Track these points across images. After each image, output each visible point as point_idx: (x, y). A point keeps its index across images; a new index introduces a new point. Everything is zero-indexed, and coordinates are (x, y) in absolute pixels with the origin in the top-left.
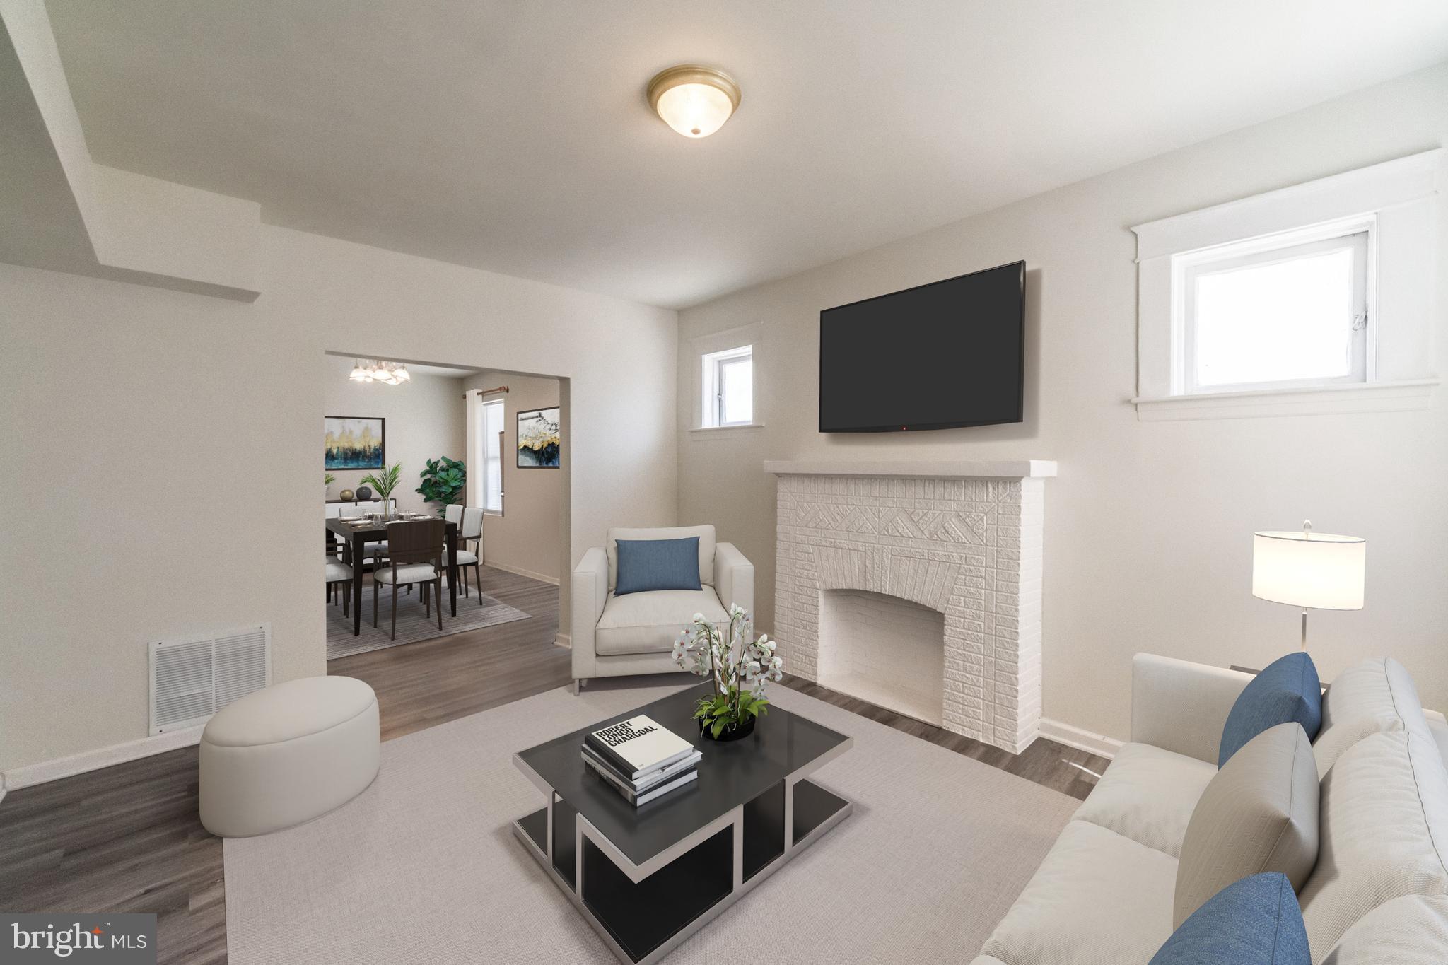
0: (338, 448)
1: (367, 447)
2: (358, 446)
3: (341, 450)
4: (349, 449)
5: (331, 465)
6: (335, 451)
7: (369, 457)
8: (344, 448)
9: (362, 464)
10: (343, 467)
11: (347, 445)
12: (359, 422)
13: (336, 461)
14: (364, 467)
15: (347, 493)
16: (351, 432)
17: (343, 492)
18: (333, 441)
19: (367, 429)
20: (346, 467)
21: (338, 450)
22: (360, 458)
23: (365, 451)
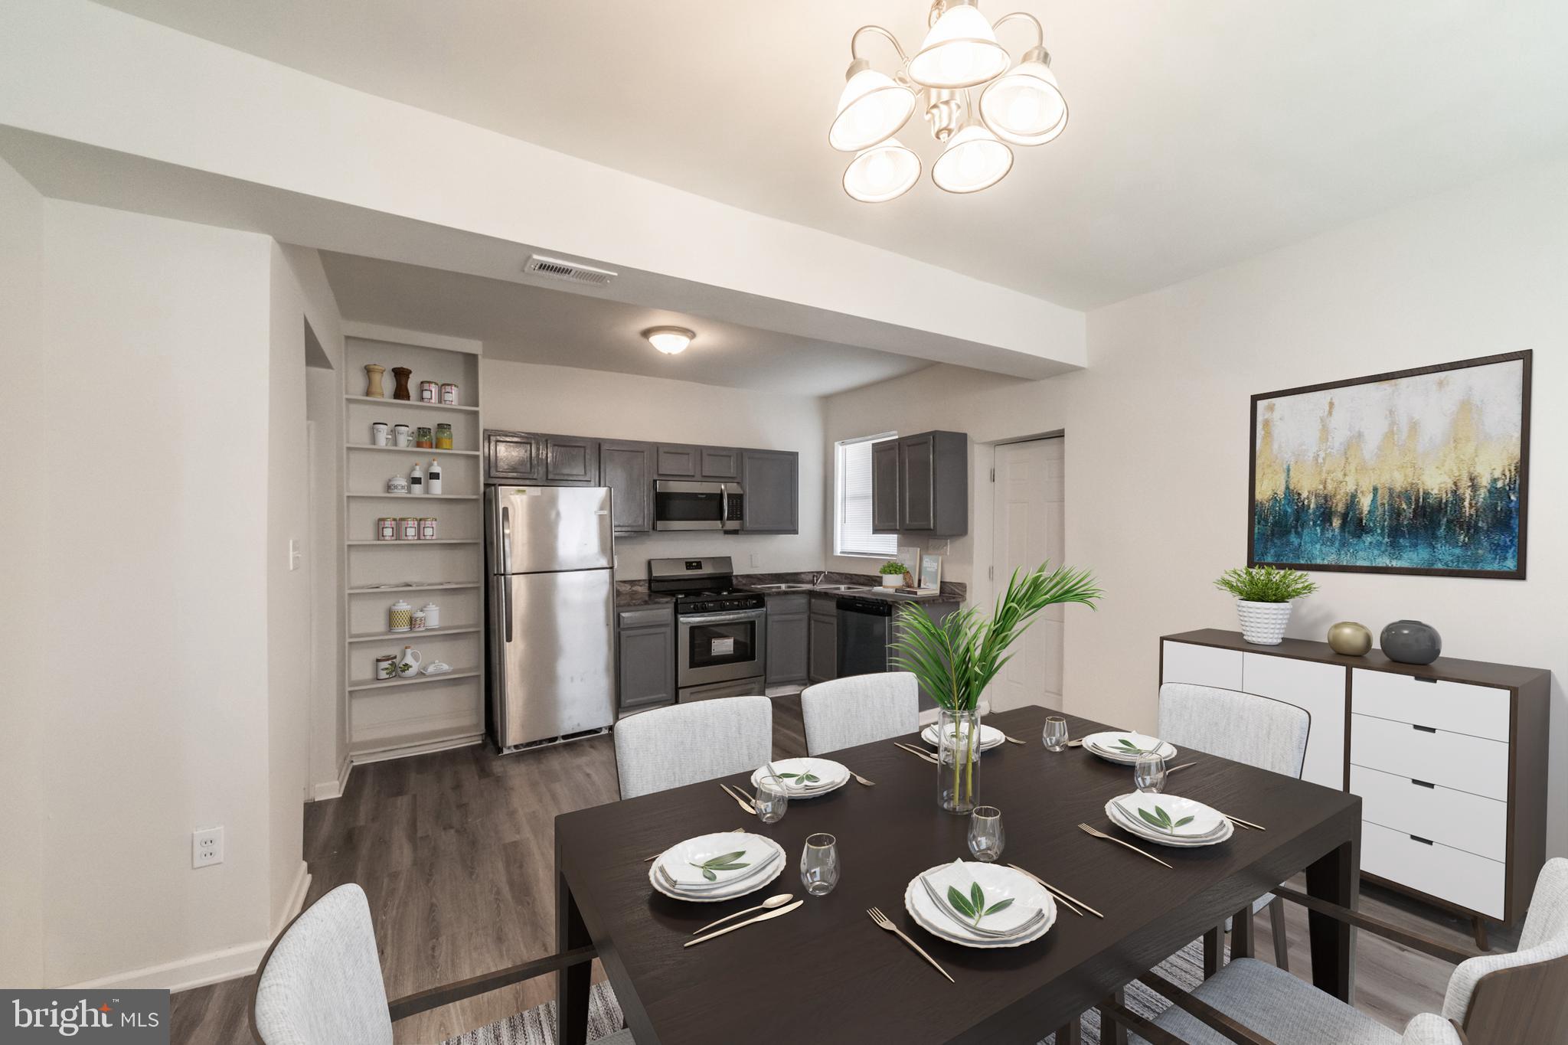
0: (1375, 490)
1: (1465, 483)
2: (1436, 483)
3: (1383, 498)
4: (1405, 495)
5: (1354, 555)
6: (1365, 503)
7: (1471, 528)
8: (1391, 490)
9: (1446, 554)
10: (1384, 561)
11: (1399, 482)
12: (1440, 384)
13: (1368, 539)
14: (1453, 566)
15: (1347, 631)
16: (1414, 427)
17: (1337, 626)
18: (1362, 469)
19: (1467, 408)
20: (1395, 564)
21: (1374, 500)
22: (1442, 531)
23: (1458, 499)
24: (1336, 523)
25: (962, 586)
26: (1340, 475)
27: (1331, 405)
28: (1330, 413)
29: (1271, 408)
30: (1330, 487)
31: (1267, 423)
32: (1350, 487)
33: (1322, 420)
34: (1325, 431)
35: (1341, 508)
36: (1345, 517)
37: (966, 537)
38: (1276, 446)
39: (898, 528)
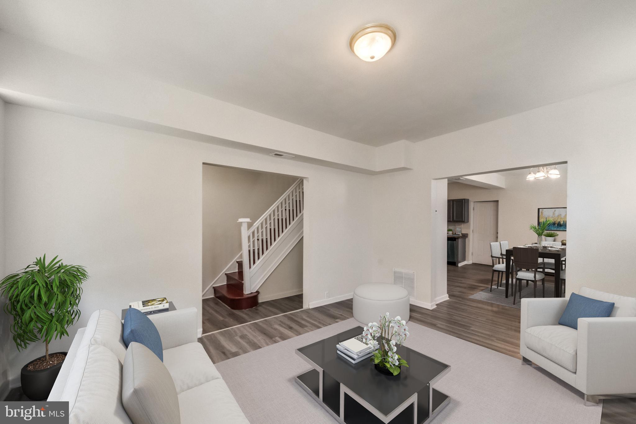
24: (556, 225)
25: (467, 234)
26: (557, 219)
27: (555, 210)
28: (555, 211)
29: (543, 210)
30: (555, 220)
31: (542, 212)
32: (559, 221)
33: (553, 212)
34: (554, 214)
35: (557, 223)
36: (558, 224)
37: (469, 223)
38: (544, 215)
39: (451, 220)
